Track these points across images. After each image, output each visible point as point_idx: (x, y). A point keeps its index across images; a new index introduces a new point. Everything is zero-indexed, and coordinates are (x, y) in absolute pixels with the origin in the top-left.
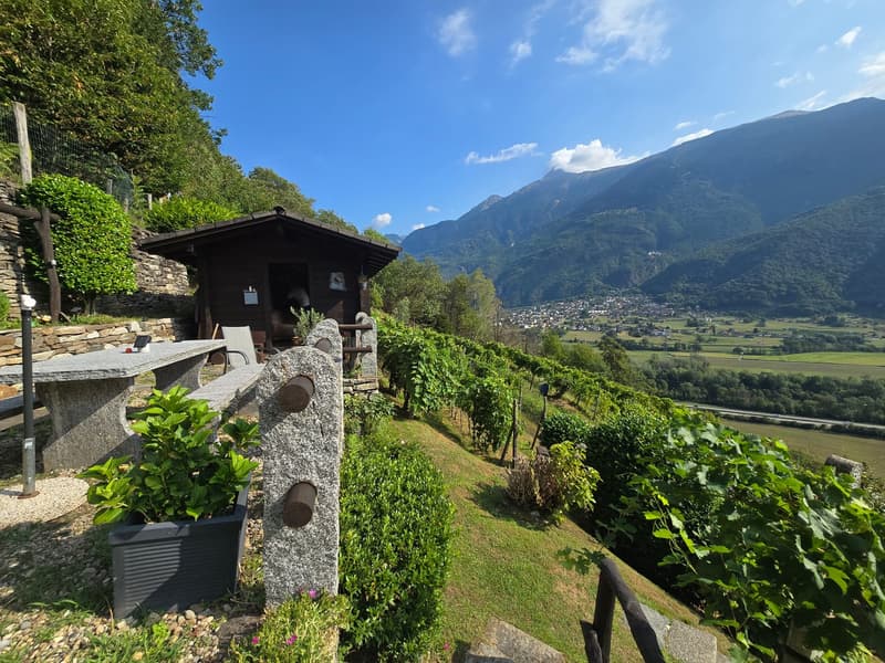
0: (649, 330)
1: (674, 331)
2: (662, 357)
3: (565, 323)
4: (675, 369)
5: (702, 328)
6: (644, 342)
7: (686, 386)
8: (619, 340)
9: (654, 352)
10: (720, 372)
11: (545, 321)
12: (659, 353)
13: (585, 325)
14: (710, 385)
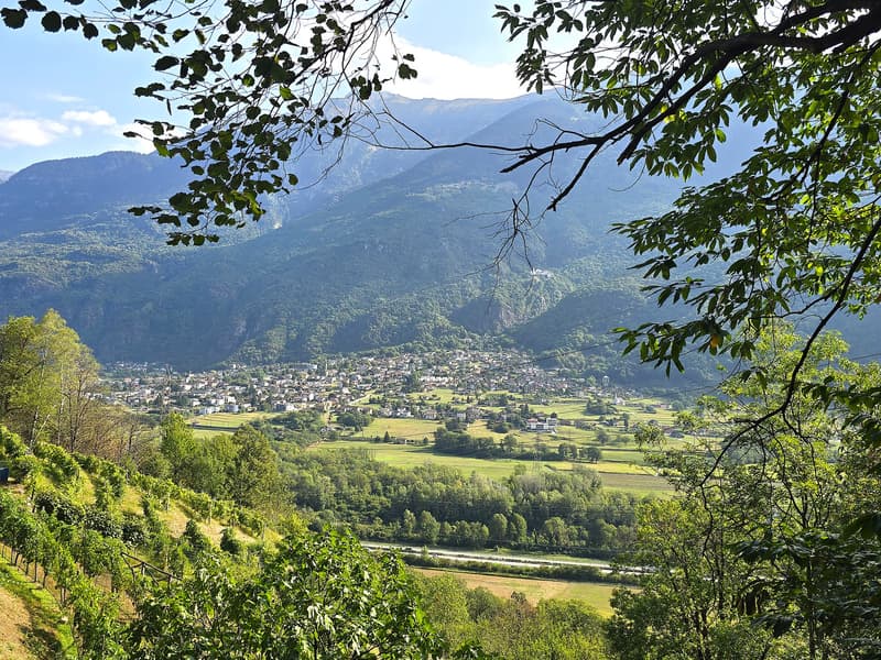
0: (520, 421)
1: (567, 423)
2: (533, 471)
3: (372, 401)
4: (544, 494)
5: (608, 417)
6: (509, 442)
7: (555, 524)
8: (466, 439)
9: (522, 462)
10: (615, 498)
11: (331, 396)
12: (529, 464)
13: (409, 407)
14: (593, 521)
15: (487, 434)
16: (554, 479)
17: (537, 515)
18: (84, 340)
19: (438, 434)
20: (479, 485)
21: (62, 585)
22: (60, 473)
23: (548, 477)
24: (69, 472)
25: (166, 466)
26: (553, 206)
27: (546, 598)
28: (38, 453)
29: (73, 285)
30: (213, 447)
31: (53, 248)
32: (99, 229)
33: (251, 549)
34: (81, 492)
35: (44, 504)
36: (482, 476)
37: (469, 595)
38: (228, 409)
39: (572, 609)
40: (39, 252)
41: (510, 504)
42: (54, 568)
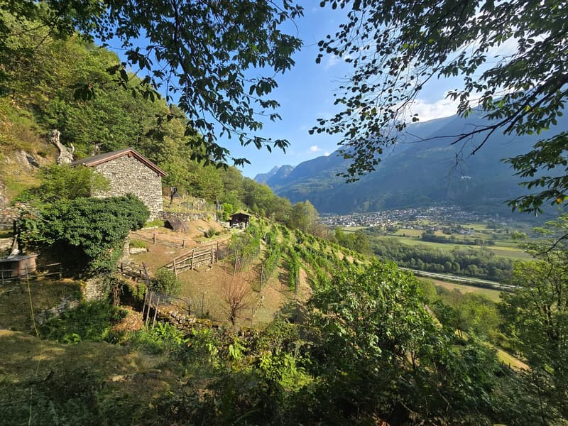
0: (457, 231)
1: (476, 231)
2: (462, 248)
3: (398, 224)
4: (468, 256)
5: (498, 230)
7: (473, 267)
8: (435, 236)
9: (458, 245)
10: (502, 260)
11: (384, 222)
13: (412, 226)
14: (491, 267)
15: (443, 235)
16: (472, 251)
17: (465, 264)
18: (315, 208)
19: (423, 234)
20: (440, 252)
21: (314, 269)
22: (312, 242)
23: (469, 250)
24: (313, 241)
25: (337, 241)
26: (473, 153)
27: (469, 292)
28: (306, 236)
29: (311, 193)
30: (349, 236)
31: (306, 184)
33: (362, 265)
34: (316, 246)
35: (308, 249)
36: (441, 249)
37: (436, 287)
38: (353, 226)
39: (481, 297)
40: (303, 185)
41: (453, 259)
42: (312, 264)
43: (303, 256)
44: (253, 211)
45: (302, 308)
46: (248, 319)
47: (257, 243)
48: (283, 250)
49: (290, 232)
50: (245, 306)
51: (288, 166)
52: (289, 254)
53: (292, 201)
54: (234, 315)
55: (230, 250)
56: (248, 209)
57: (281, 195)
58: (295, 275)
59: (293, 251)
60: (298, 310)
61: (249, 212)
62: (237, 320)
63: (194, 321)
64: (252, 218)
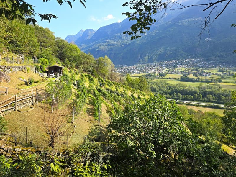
1: (212, 74)
2: (204, 85)
3: (166, 71)
5: (224, 72)
6: (198, 78)
7: (209, 96)
8: (188, 78)
9: (201, 83)
10: (225, 91)
11: (158, 70)
12: (203, 83)
13: (175, 71)
14: (219, 96)
15: (193, 77)
17: (205, 94)
18: (112, 61)
19: (181, 77)
20: (191, 88)
21: (112, 103)
22: (110, 85)
23: (208, 86)
24: (111, 84)
25: (127, 83)
27: (207, 111)
28: (106, 81)
29: (109, 50)
30: (135, 80)
31: (105, 44)
32: (112, 39)
33: (143, 99)
34: (113, 88)
35: (108, 90)
36: (192, 86)
37: (188, 110)
38: (137, 73)
39: (213, 114)
40: (102, 45)
41: (198, 92)
42: (110, 100)
43: (104, 95)
44: (65, 65)
45: (104, 131)
46: (65, 143)
47: (69, 87)
48: (89, 92)
49: (94, 79)
50: (62, 134)
51: (91, 30)
52: (94, 94)
53: (94, 56)
54: (53, 142)
55: (47, 94)
56: (62, 63)
57: (86, 52)
58: (98, 108)
59: (97, 92)
60: (101, 133)
61: (62, 65)
62: (56, 144)
63: (20, 150)
64: (65, 69)
